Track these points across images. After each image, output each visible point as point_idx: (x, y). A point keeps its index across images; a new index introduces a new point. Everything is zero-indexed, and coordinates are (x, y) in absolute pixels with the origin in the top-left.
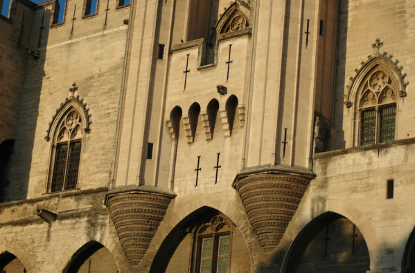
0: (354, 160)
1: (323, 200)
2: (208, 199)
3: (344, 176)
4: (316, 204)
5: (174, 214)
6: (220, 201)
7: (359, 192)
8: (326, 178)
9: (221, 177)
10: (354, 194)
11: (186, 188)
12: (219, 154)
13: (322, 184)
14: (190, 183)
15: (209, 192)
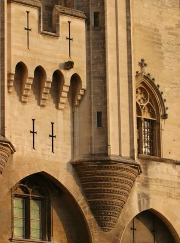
0: (167, 169)
1: (146, 197)
2: (46, 165)
3: (161, 181)
4: (141, 199)
5: (14, 171)
6: (58, 172)
7: (173, 198)
8: (148, 178)
9: (57, 147)
10: (170, 199)
11: (23, 148)
12: (52, 124)
13: (145, 183)
14: (26, 143)
15: (47, 159)
